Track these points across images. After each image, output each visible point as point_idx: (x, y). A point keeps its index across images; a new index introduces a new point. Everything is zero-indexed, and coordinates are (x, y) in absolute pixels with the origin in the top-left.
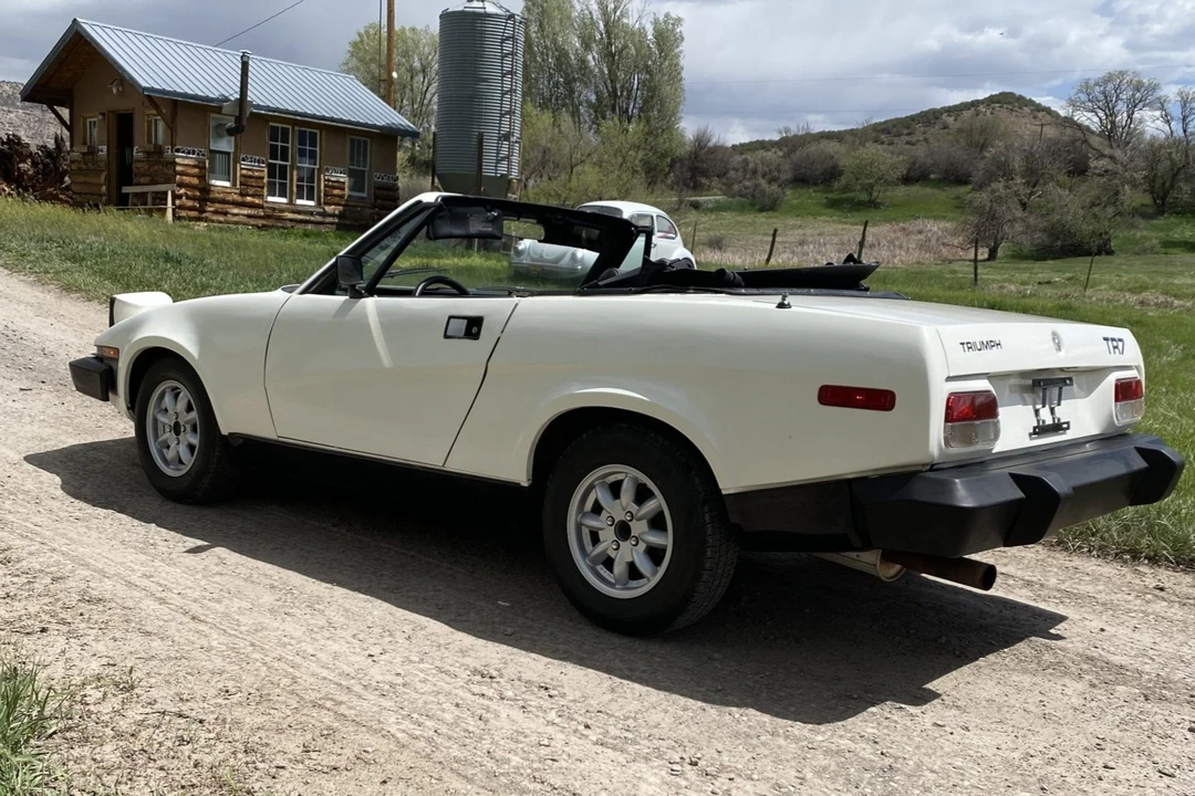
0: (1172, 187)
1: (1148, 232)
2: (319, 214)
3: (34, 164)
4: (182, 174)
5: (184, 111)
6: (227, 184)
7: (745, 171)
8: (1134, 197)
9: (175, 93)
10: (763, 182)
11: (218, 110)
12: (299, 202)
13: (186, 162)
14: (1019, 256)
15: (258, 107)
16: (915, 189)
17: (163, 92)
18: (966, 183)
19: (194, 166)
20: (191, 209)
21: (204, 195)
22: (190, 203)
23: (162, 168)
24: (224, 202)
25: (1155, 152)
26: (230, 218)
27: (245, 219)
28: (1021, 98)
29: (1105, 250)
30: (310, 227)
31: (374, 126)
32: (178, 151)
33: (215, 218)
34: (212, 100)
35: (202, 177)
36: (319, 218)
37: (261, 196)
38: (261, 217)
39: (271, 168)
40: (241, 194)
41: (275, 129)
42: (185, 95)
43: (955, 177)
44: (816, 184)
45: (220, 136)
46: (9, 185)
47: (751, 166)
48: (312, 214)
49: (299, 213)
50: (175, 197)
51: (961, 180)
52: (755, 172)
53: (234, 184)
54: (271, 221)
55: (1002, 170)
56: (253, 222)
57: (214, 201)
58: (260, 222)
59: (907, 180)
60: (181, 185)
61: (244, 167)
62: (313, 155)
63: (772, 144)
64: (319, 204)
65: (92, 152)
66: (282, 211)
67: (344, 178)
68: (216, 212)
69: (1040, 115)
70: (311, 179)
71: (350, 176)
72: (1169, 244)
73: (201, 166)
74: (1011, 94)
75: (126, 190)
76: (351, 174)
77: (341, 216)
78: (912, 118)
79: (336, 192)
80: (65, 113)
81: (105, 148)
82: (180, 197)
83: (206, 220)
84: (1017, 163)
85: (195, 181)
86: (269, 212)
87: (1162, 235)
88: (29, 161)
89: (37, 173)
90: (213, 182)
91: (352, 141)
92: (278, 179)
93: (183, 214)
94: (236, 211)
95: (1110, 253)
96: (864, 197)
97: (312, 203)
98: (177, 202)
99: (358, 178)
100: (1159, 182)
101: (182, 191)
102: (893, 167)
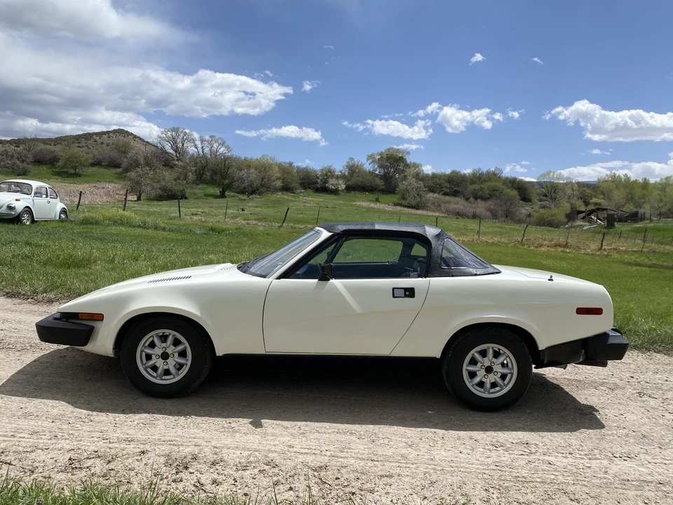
0: (203, 173)
1: (200, 190)
7: (7, 157)
8: (191, 176)
10: (18, 163)
14: (149, 199)
16: (95, 169)
18: (119, 167)
28: (127, 132)
29: (184, 197)
43: (113, 164)
44: (46, 164)
47: (10, 154)
51: (117, 166)
52: (12, 156)
55: (135, 164)
59: (93, 165)
69: (137, 139)
72: (207, 195)
74: (123, 130)
78: (79, 136)
84: (142, 161)
87: (203, 191)
95: (186, 198)
96: (72, 171)
100: (198, 171)
102: (87, 159)
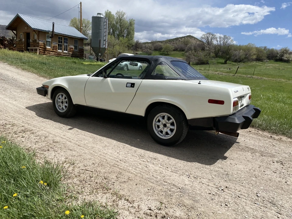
0: (218, 53)
1: (214, 60)
2: (68, 54)
3: (8, 42)
4: (40, 45)
5: (41, 33)
6: (50, 48)
7: (146, 48)
8: (212, 54)
9: (39, 29)
10: (149, 50)
11: (48, 33)
12: (64, 51)
13: (41, 43)
14: (193, 64)
15: (56, 33)
16: (175, 52)
17: (37, 29)
18: (184, 51)
19: (43, 44)
20: (42, 52)
21: (45, 49)
22: (42, 51)
23: (36, 44)
24: (49, 51)
25: (215, 47)
26: (50, 54)
27: (54, 55)
28: (192, 36)
29: (207, 63)
30: (66, 56)
31: (79, 37)
32: (40, 41)
33: (47, 54)
34: (47, 31)
35: (44, 46)
36: (68, 55)
37: (57, 50)
38: (57, 54)
39: (59, 45)
40: (53, 50)
41: (59, 37)
42: (41, 30)
43: (182, 50)
44: (158, 51)
45: (48, 38)
46: (2, 46)
47: (147, 47)
48: (67, 54)
49: (64, 53)
50: (39, 50)
51: (183, 51)
52: (147, 48)
53: (51, 48)
54: (59, 55)
55: (190, 49)
56: (55, 55)
57: (47, 51)
58: (57, 55)
59: (174, 50)
60: (40, 47)
61: (53, 44)
62: (67, 42)
63: (149, 43)
64: (68, 52)
65: (21, 40)
66: (61, 53)
67: (73, 47)
68: (47, 53)
69: (195, 39)
70: (66, 47)
71: (74, 47)
72: (218, 63)
73: (44, 44)
74: (191, 35)
75: (28, 48)
76: (75, 46)
77: (72, 54)
78: (174, 39)
79: (72, 50)
80: (15, 32)
81: (24, 40)
82: (40, 50)
83: (45, 54)
84: (193, 48)
85: (43, 47)
86: (58, 53)
87: (217, 61)
88: (7, 41)
89: (9, 44)
90: (47, 47)
91: (75, 40)
92: (60, 47)
93: (41, 53)
94: (52, 53)
95: (208, 64)
96: (166, 53)
97: (67, 52)
98: (40, 51)
99: (76, 47)
100: (216, 52)
101: (41, 49)
102: (172, 48)
